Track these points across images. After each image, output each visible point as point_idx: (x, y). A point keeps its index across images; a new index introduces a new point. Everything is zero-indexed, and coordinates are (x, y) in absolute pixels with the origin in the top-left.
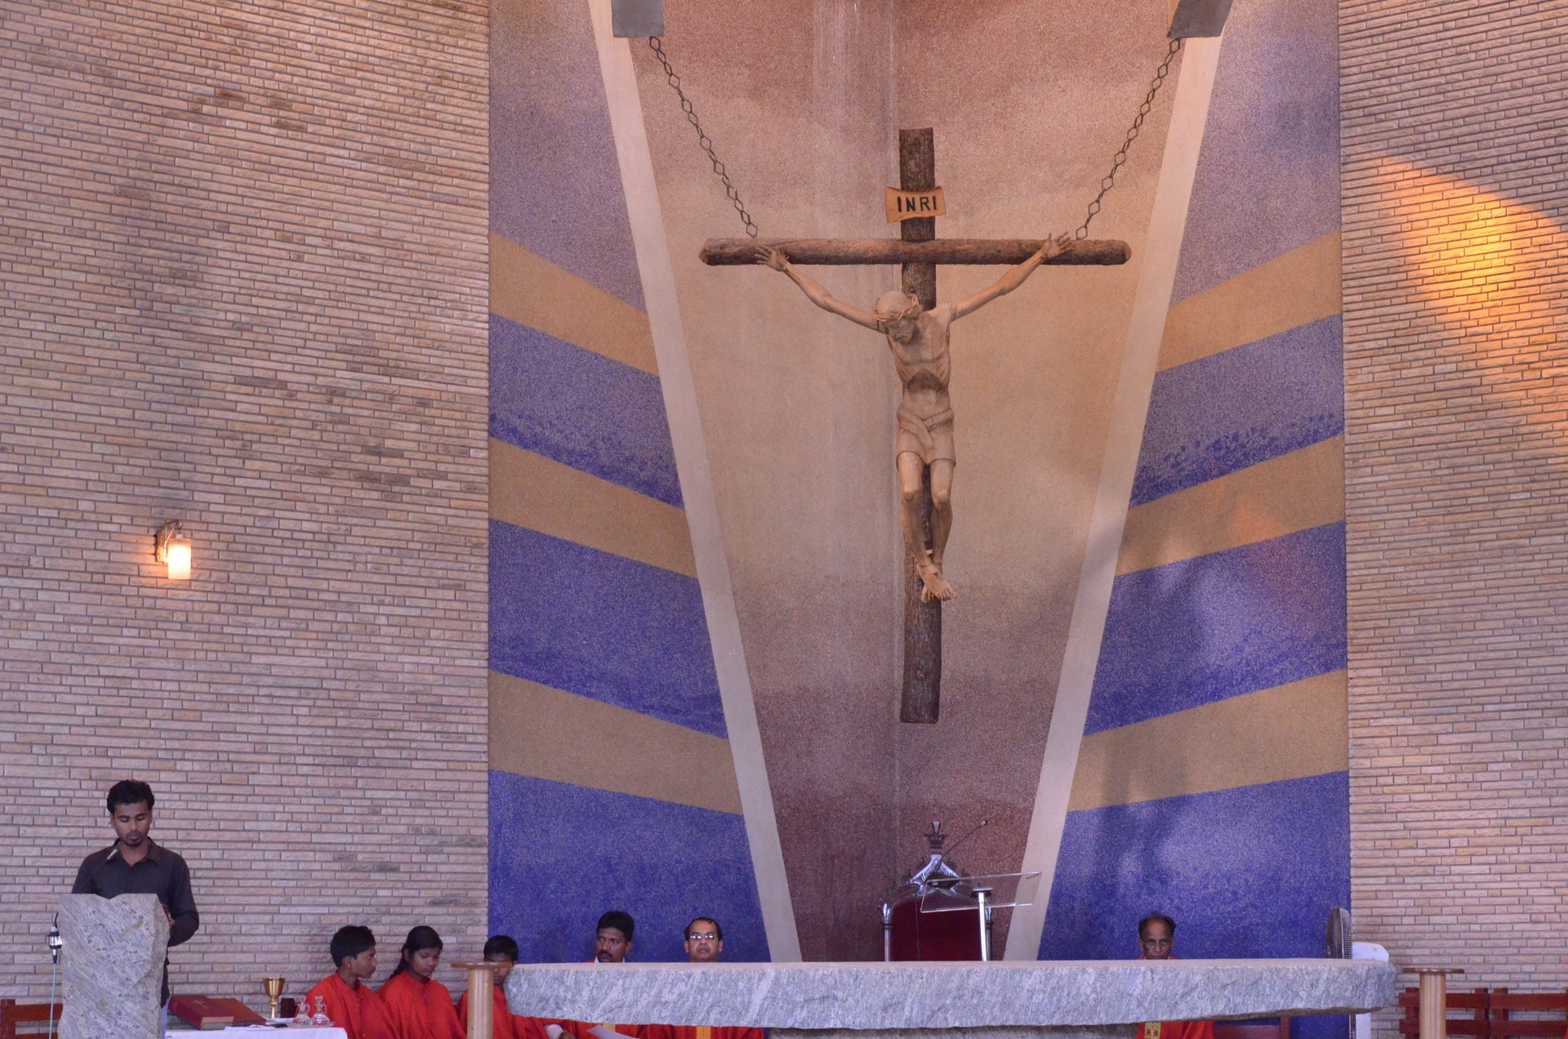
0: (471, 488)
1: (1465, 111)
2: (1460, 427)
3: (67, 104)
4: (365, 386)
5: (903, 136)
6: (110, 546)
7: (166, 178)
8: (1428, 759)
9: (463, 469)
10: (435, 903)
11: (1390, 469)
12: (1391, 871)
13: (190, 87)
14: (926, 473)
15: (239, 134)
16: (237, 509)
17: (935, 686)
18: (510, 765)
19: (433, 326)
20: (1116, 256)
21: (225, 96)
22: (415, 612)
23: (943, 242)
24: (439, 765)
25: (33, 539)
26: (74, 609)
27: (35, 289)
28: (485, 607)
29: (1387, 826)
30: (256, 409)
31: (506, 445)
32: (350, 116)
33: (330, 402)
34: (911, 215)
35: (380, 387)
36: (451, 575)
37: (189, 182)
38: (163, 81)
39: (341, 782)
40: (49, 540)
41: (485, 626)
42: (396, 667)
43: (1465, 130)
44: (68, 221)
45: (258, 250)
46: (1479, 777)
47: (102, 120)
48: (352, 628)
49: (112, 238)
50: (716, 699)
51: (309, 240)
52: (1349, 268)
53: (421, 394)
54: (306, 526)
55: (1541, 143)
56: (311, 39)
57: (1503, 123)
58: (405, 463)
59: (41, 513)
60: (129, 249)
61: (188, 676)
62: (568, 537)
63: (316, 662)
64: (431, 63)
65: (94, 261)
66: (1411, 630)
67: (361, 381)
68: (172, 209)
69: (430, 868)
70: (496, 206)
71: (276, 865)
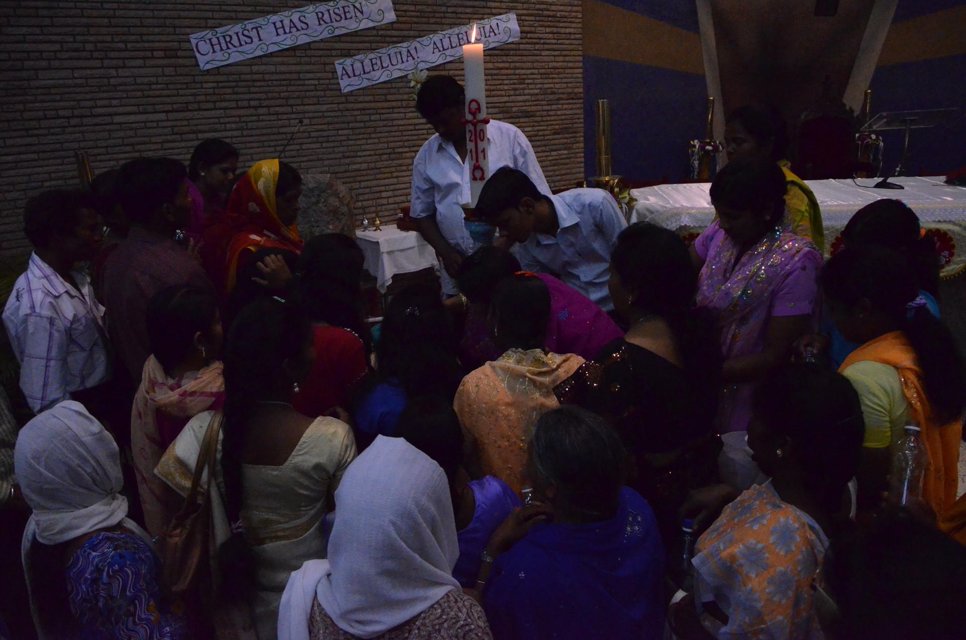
18: (594, 52)
24: (557, 53)
50: (694, 13)
69: (553, 113)
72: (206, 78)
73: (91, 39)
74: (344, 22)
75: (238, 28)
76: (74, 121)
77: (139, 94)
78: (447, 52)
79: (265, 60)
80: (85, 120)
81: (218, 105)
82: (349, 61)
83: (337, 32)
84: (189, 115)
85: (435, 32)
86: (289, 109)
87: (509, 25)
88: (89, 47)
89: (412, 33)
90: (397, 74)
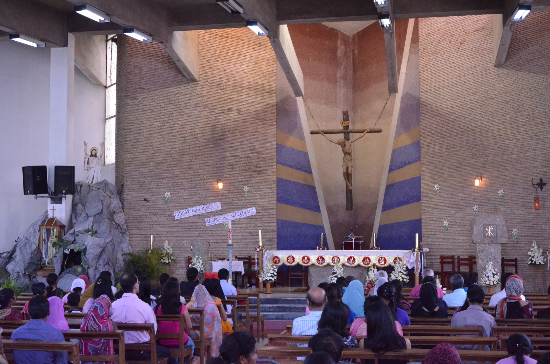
0: (273, 172)
1: (439, 105)
2: (438, 159)
3: (202, 113)
4: (254, 156)
5: (343, 112)
6: (209, 183)
7: (218, 124)
8: (434, 216)
9: (272, 169)
10: (267, 241)
11: (428, 166)
12: (428, 235)
13: (223, 109)
14: (347, 168)
15: (232, 116)
16: (231, 177)
17: (352, 204)
18: (281, 218)
19: (266, 146)
20: (380, 131)
21: (229, 110)
22: (263, 193)
23: (350, 129)
24: (268, 218)
25: (196, 183)
26: (203, 194)
27: (196, 143)
28: (276, 192)
29: (427, 228)
30: (235, 160)
31: (279, 165)
32: (251, 112)
33: (248, 159)
34: (344, 125)
35: (256, 156)
36: (270, 187)
37: (223, 124)
38: (218, 108)
39: (250, 221)
40: (199, 183)
41: (276, 195)
42: (260, 202)
43: (439, 108)
44: (202, 131)
45: (235, 135)
46: (441, 219)
47: (208, 115)
48: (252, 196)
49: (209, 134)
50: (319, 207)
51: (244, 133)
52: (421, 132)
53: (264, 157)
54: (244, 179)
55: (450, 110)
56: (244, 99)
57: (445, 107)
58: (261, 168)
59: (198, 178)
60: (212, 135)
61: (222, 204)
62: (291, 180)
63: (246, 201)
64: (266, 102)
65: (206, 138)
66: (431, 194)
67: (253, 155)
68: (220, 129)
69: (266, 235)
70: (278, 126)
71: (238, 235)
72: (176, 221)
73: (155, 212)
74: (208, 210)
75: (184, 210)
76: (149, 229)
77: (162, 224)
78: (234, 217)
79: (189, 218)
80: (151, 229)
81: (178, 227)
82: (209, 219)
83: (206, 212)
84: (171, 229)
85: (231, 212)
86: (193, 229)
87: (253, 210)
88: (154, 214)
89: (225, 212)
90: (220, 222)
